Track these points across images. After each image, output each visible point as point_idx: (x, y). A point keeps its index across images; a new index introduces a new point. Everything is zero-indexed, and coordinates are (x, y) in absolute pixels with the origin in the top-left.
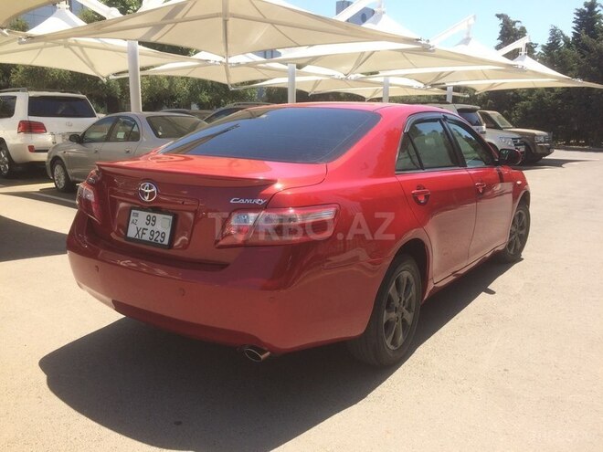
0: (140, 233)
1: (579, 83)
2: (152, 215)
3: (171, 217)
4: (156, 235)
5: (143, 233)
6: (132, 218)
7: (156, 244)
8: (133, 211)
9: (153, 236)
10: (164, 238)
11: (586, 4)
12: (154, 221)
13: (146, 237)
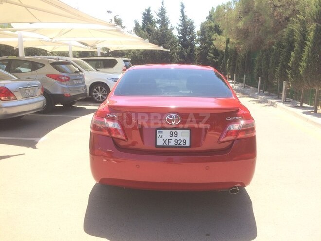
0: (167, 142)
1: (162, 48)
2: (173, 131)
3: (189, 131)
4: (179, 142)
5: (169, 142)
6: (158, 135)
7: (180, 147)
8: (158, 131)
9: (177, 142)
10: (185, 142)
11: (146, 10)
12: (177, 134)
13: (172, 143)
